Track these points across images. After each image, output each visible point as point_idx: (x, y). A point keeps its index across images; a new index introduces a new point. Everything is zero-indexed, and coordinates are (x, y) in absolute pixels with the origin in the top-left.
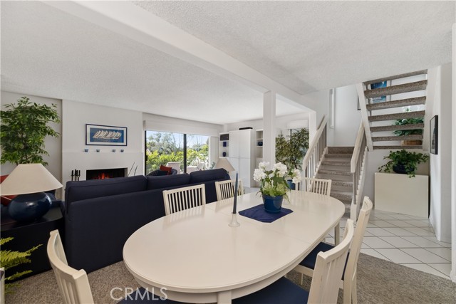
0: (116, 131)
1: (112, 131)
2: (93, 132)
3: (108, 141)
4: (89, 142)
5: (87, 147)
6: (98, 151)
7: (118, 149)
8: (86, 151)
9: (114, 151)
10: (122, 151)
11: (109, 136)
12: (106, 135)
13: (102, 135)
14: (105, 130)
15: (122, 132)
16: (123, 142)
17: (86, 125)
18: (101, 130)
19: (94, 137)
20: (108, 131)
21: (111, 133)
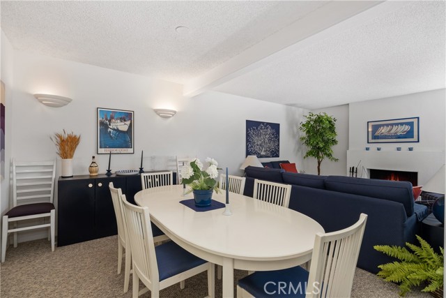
0: (402, 124)
1: (397, 124)
2: (376, 128)
3: (391, 137)
4: (370, 140)
5: (368, 146)
6: (379, 149)
7: (405, 146)
8: (367, 149)
9: (399, 149)
10: (411, 149)
11: (392, 131)
12: (391, 130)
13: (384, 130)
14: (387, 125)
15: (411, 124)
16: (413, 137)
17: (368, 122)
18: (383, 125)
19: (376, 134)
20: (392, 125)
21: (395, 128)
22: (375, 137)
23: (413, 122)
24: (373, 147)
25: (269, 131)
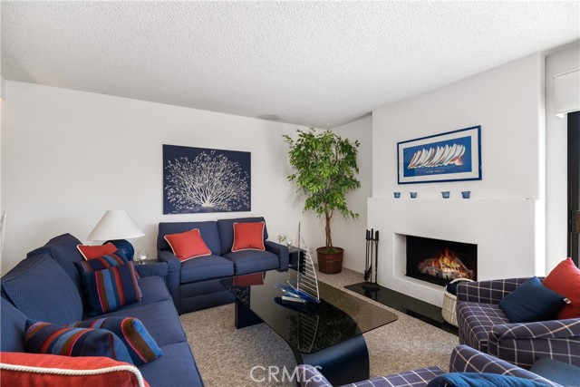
0: (452, 143)
1: (442, 144)
2: (409, 154)
3: (435, 170)
4: (402, 179)
5: (401, 189)
6: (413, 196)
7: (456, 189)
8: (396, 195)
9: (446, 195)
10: (466, 195)
11: (436, 159)
12: (433, 157)
13: (422, 159)
14: (427, 147)
15: (466, 142)
16: (470, 170)
17: (398, 144)
18: (420, 148)
19: (410, 166)
20: (434, 146)
21: (440, 151)
22: (408, 173)
23: (469, 138)
24: (405, 191)
25: (223, 164)
